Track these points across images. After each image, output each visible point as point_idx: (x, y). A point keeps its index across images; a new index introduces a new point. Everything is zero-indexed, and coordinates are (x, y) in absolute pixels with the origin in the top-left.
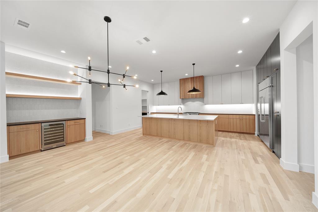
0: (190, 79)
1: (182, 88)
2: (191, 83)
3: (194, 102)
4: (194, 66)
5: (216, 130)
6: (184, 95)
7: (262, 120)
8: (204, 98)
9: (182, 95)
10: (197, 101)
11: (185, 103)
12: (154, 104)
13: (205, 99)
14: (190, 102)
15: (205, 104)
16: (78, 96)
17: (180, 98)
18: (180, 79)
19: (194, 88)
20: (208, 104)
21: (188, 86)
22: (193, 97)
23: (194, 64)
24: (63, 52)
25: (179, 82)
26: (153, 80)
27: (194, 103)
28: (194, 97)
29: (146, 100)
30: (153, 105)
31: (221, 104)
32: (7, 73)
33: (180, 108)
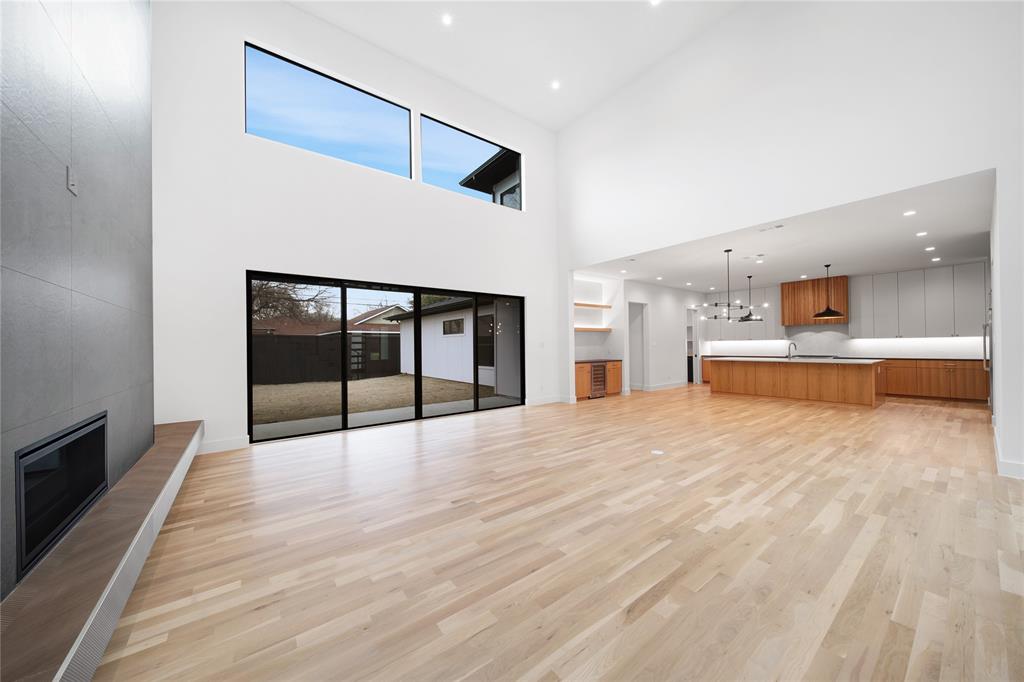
3: (819, 332)
5: (877, 394)
6: (794, 318)
8: (848, 323)
9: (786, 318)
12: (708, 337)
13: (852, 327)
14: (808, 334)
15: (853, 338)
16: (604, 325)
17: (783, 324)
18: (782, 284)
19: (828, 309)
20: (860, 337)
24: (624, 271)
26: (689, 284)
27: (820, 335)
29: (692, 327)
30: (707, 339)
31: (897, 337)
32: (576, 304)
33: (792, 346)
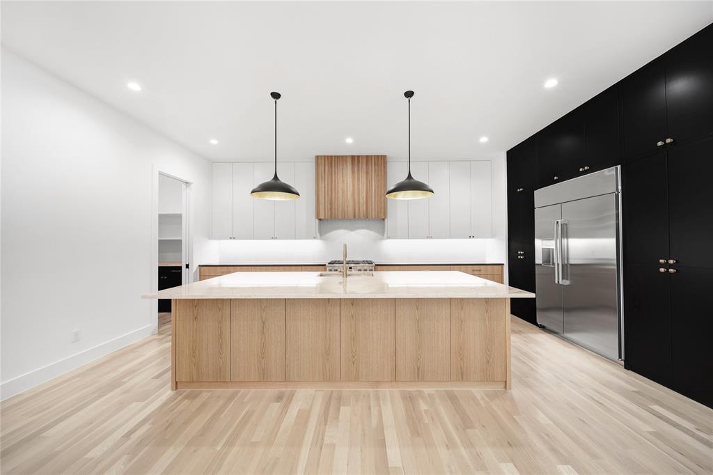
0: (349, 161)
1: (322, 185)
2: (353, 172)
3: (352, 229)
4: (412, 99)
6: (331, 209)
7: (563, 279)
8: (384, 220)
9: (322, 207)
10: (362, 228)
11: (326, 233)
13: (388, 224)
14: (342, 232)
15: (389, 238)
17: (316, 217)
18: (317, 157)
20: (395, 238)
21: (343, 181)
22: (359, 213)
23: (409, 94)
25: (314, 165)
27: (353, 233)
28: (362, 216)
29: (177, 218)
31: (428, 237)
